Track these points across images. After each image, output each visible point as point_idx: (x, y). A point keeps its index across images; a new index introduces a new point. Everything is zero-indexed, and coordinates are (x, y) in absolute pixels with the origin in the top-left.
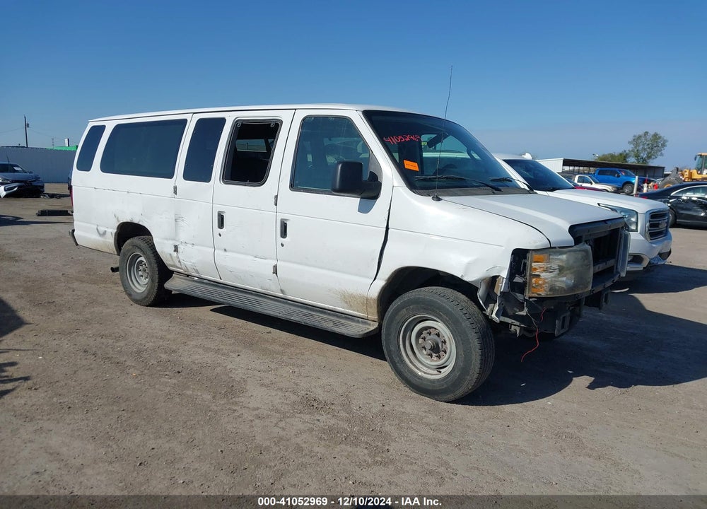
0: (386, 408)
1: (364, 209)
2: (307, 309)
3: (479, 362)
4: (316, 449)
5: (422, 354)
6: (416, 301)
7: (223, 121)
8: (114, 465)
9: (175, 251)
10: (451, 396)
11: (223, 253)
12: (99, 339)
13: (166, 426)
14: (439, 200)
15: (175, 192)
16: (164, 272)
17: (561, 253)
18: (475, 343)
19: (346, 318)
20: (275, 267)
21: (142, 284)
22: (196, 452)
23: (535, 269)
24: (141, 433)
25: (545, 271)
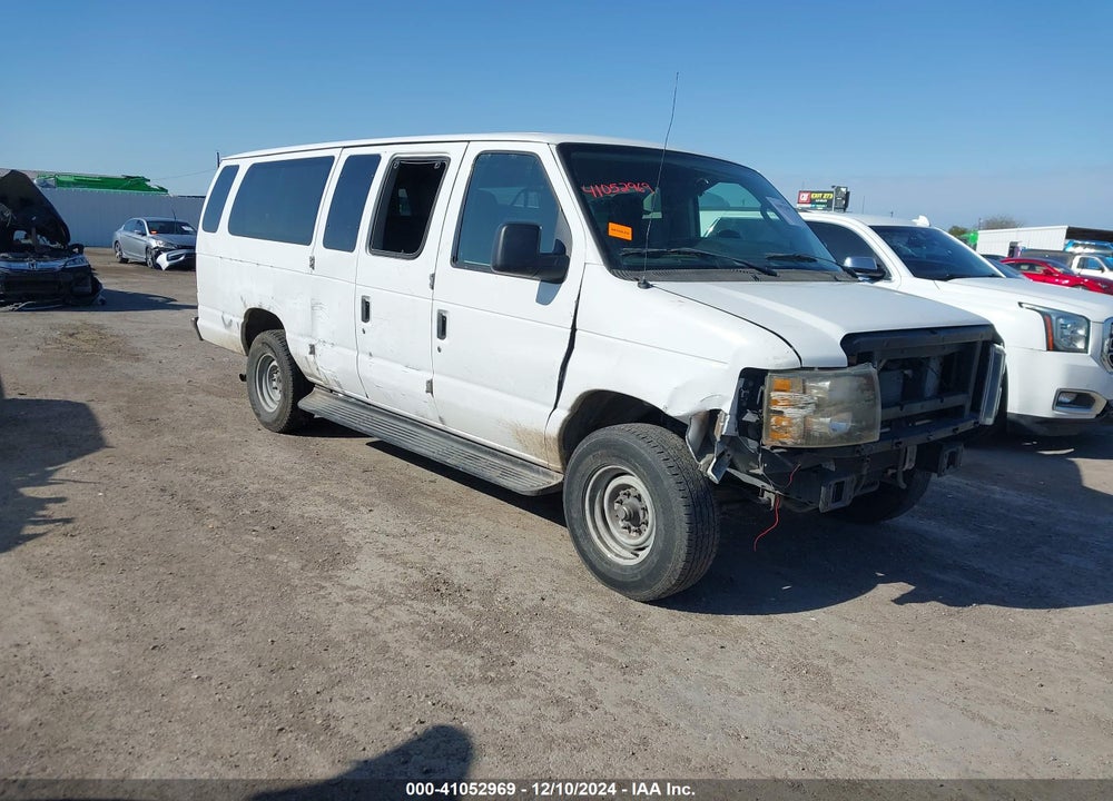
0: (546, 604)
1: (544, 299)
2: (474, 447)
3: (686, 542)
4: (408, 652)
5: (616, 526)
6: (605, 444)
7: (376, 159)
8: (120, 645)
9: (311, 353)
10: (646, 593)
11: (367, 358)
12: (189, 474)
13: (217, 600)
14: (648, 286)
15: (312, 266)
16: (301, 385)
17: (825, 378)
18: (681, 513)
19: (524, 466)
20: (430, 383)
21: (273, 400)
22: (238, 639)
23: (776, 402)
24: (178, 606)
25: (793, 406)
